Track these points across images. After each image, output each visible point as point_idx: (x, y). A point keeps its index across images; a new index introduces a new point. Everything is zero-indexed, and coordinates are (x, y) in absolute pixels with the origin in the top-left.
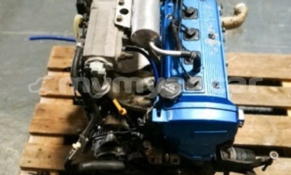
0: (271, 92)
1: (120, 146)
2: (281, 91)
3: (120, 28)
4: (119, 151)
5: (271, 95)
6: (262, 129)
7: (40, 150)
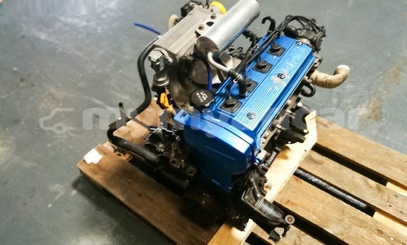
0: (367, 183)
1: (163, 143)
2: (379, 189)
3: (198, 35)
4: (160, 147)
5: (364, 187)
6: (333, 215)
7: (130, 132)
